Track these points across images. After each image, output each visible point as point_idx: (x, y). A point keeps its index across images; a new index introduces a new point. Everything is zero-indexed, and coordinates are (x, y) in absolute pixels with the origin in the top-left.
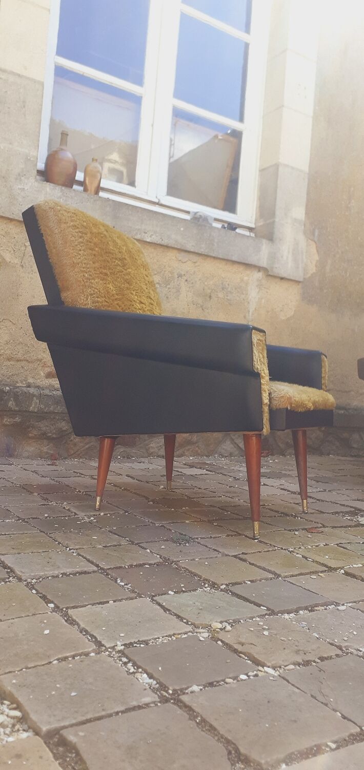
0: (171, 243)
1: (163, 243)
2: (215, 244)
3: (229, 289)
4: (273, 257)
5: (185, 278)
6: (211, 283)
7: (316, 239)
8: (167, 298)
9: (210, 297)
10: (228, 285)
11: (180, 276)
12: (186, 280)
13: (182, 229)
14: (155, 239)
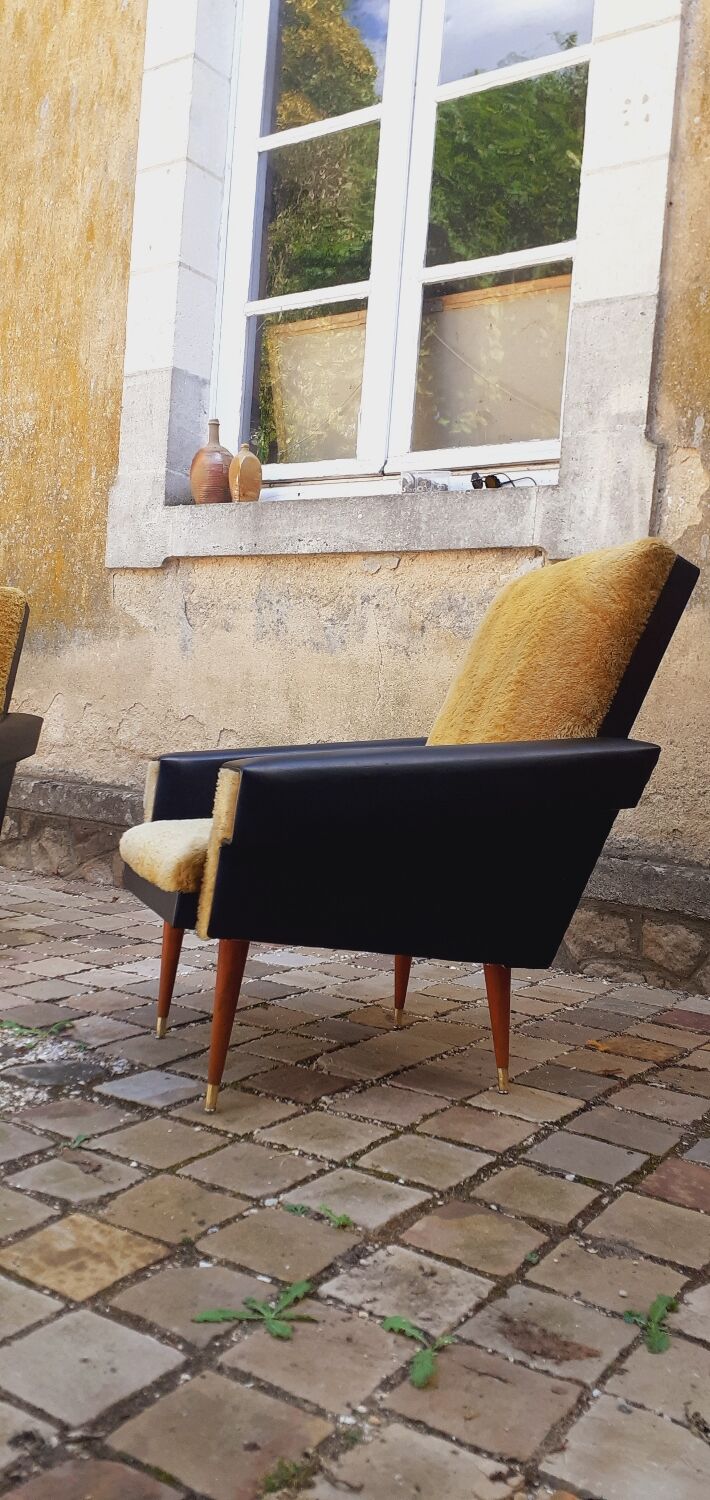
0: (342, 546)
1: (328, 550)
2: (423, 526)
3: (465, 607)
4: (555, 521)
5: (375, 602)
6: (428, 601)
7: (696, 443)
8: (343, 642)
9: (423, 629)
10: (464, 599)
11: (366, 600)
12: (378, 605)
13: (360, 516)
14: (315, 546)
